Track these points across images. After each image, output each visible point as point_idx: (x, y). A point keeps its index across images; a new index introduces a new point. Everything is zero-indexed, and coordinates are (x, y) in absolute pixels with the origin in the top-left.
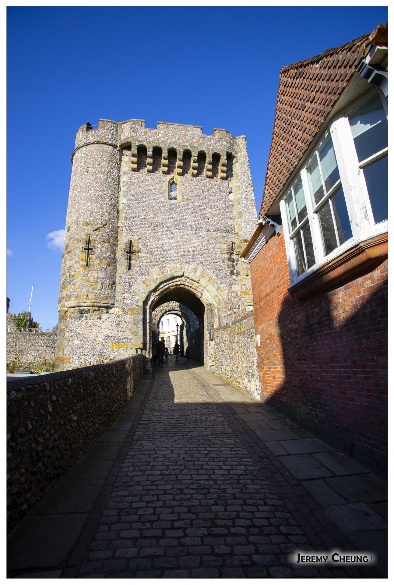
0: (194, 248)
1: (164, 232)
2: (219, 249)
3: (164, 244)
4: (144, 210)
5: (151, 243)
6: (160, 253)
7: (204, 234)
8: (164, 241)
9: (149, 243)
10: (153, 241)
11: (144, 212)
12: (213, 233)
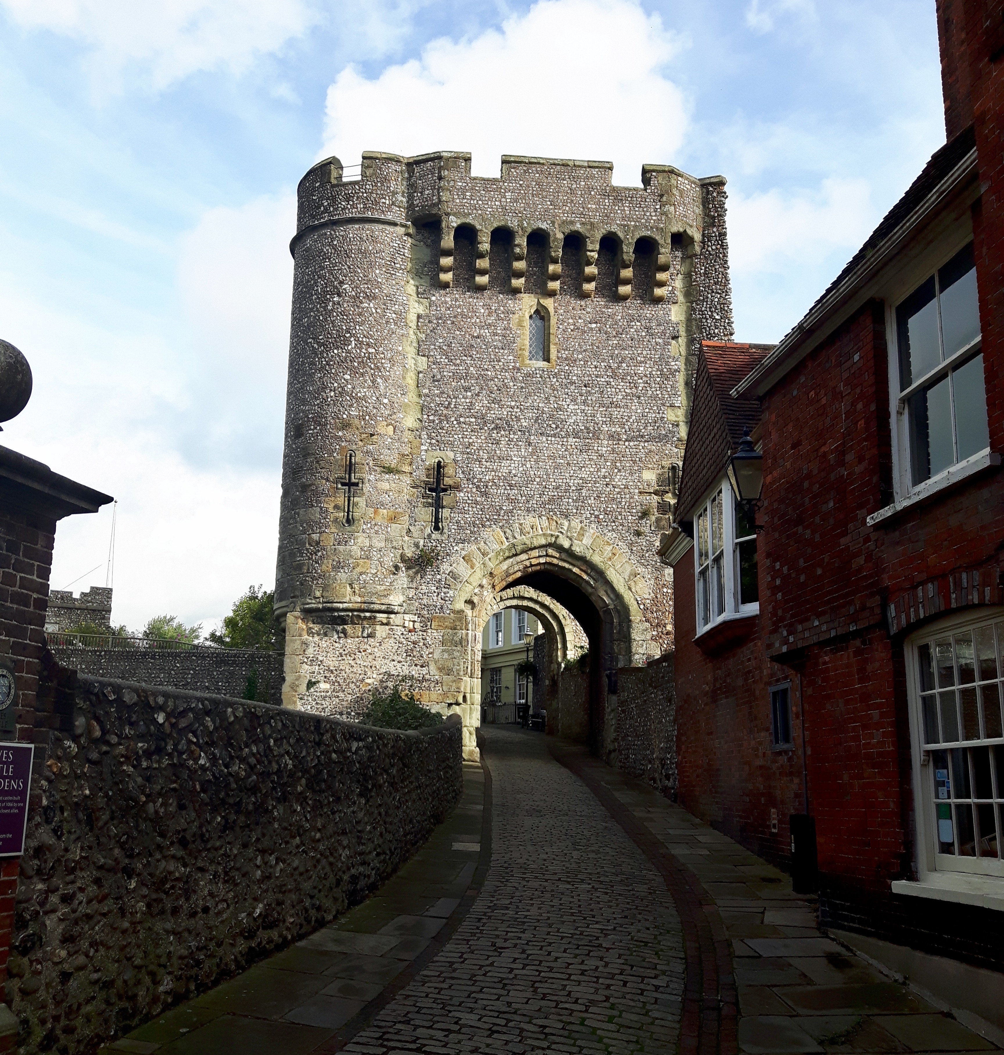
0: (581, 481)
1: (513, 443)
2: (639, 484)
3: (514, 472)
4: (467, 389)
5: (483, 470)
6: (502, 491)
7: (604, 446)
8: (513, 465)
9: (479, 469)
10: (489, 464)
11: (469, 394)
12: (627, 443)
